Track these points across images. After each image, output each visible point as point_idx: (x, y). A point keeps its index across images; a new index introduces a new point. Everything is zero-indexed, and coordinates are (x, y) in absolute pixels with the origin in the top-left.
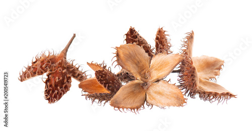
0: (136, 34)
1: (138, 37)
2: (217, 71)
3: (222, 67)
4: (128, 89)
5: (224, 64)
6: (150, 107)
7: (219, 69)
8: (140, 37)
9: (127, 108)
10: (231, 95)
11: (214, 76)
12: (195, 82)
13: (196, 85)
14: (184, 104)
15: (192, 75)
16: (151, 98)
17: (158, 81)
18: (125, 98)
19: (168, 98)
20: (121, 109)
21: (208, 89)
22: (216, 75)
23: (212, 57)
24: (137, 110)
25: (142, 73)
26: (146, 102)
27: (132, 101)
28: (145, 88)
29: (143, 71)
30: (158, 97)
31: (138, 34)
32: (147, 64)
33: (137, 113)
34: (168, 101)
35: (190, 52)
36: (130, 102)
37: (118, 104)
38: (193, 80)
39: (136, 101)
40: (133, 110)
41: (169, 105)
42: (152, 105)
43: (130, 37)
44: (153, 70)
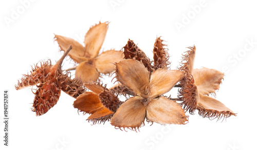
0: (135, 47)
1: (137, 50)
2: (216, 84)
3: (222, 80)
4: (128, 106)
5: (224, 77)
6: (150, 123)
7: (219, 82)
8: (139, 50)
9: (128, 127)
10: (231, 114)
11: (213, 90)
12: (196, 100)
13: (196, 103)
14: (186, 122)
15: (193, 93)
16: (152, 115)
17: (158, 97)
18: (126, 116)
19: (169, 115)
20: (122, 128)
21: (208, 106)
22: (216, 89)
23: (212, 70)
24: (138, 128)
25: (142, 89)
26: (146, 119)
27: (133, 119)
28: (145, 104)
29: (143, 86)
30: (158, 114)
31: (137, 47)
32: (147, 79)
33: (137, 130)
34: (169, 118)
35: (191, 67)
36: (130, 120)
37: (118, 123)
38: (193, 98)
39: (136, 118)
40: (134, 129)
41: (170, 123)
42: (153, 122)
43: (128, 51)
44: (153, 85)
